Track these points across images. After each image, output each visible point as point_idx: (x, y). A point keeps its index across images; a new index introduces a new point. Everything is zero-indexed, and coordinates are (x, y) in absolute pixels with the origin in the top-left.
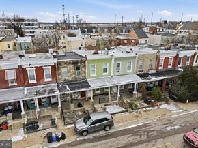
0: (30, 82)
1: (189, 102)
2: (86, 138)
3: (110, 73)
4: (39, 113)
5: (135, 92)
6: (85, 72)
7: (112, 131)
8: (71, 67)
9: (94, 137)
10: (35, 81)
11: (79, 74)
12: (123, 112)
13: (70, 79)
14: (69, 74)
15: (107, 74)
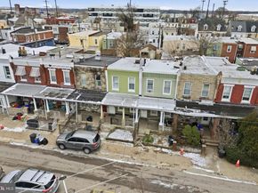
0: (52, 83)
1: (240, 164)
2: (62, 152)
3: (137, 91)
4: (48, 114)
5: (161, 124)
6: (105, 83)
7: (91, 156)
8: (90, 74)
9: (69, 155)
10: (55, 83)
11: (100, 84)
12: (127, 142)
13: (89, 88)
14: (88, 82)
15: (133, 91)
